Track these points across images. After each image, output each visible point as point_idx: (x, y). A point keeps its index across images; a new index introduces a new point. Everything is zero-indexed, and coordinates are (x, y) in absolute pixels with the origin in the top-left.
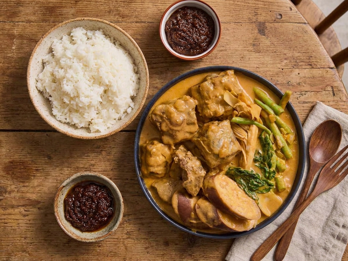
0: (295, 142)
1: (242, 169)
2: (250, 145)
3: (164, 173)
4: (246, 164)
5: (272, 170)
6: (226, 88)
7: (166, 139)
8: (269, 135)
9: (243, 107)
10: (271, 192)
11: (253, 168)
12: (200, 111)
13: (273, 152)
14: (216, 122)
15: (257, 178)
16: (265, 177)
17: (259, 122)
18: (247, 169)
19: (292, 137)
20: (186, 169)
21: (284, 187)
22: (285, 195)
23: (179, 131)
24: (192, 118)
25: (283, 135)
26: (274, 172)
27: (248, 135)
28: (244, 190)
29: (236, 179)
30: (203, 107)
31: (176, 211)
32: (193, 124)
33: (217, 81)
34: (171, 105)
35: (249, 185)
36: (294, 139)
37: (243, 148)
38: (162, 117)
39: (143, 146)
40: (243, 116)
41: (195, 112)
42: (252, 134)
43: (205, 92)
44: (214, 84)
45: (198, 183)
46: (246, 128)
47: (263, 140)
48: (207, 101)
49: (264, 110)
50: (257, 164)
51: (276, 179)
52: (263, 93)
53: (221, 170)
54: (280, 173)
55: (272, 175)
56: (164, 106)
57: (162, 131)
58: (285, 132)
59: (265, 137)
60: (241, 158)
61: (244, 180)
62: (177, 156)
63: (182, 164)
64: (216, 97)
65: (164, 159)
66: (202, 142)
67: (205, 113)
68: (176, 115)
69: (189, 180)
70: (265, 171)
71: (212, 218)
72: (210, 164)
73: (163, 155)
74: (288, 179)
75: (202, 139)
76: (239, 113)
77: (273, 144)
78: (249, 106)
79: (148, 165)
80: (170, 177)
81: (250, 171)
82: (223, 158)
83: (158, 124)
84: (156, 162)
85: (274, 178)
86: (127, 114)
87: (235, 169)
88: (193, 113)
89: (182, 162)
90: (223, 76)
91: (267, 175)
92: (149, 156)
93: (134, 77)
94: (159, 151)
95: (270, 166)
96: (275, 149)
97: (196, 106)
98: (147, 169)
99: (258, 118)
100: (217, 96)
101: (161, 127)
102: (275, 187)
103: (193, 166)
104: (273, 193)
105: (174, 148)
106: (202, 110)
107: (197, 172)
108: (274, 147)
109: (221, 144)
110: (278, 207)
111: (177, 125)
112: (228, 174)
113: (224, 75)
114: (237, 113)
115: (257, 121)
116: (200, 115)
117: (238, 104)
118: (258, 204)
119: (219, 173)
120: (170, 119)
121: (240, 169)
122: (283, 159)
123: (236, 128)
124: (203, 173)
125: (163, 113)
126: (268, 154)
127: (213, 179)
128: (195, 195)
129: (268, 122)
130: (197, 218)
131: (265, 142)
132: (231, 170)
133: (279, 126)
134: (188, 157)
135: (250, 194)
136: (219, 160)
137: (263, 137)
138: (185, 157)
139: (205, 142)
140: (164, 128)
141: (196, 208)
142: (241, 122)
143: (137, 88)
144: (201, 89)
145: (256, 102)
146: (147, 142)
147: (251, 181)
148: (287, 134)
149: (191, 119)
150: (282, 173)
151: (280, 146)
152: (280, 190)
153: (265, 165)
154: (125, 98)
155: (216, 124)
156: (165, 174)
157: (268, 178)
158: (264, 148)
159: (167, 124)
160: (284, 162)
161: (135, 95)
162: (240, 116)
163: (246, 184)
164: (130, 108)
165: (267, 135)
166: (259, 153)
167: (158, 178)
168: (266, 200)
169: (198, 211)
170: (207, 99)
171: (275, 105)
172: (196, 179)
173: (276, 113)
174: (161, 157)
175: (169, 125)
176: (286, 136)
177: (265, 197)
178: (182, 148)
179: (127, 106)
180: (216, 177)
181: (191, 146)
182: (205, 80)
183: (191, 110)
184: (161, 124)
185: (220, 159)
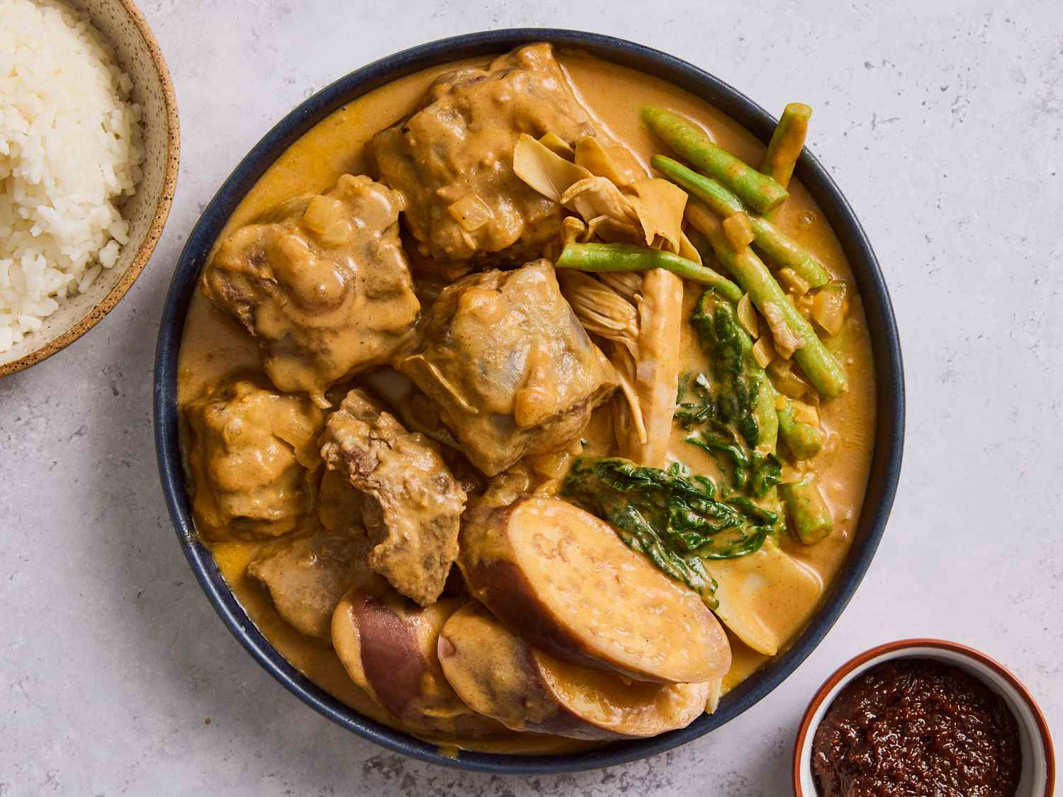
0: (849, 322)
1: (629, 467)
2: (653, 353)
3: (293, 512)
4: (644, 440)
5: (760, 453)
6: (521, 125)
7: (284, 371)
8: (734, 304)
9: (604, 195)
10: (771, 549)
11: (679, 455)
12: (419, 235)
13: (761, 376)
14: (491, 277)
15: (697, 497)
16: (735, 484)
17: (682, 254)
18: (648, 463)
19: (834, 304)
20: (376, 493)
21: (821, 521)
22: (831, 554)
23: (334, 332)
24: (388, 269)
25: (796, 296)
26: (771, 461)
27: (638, 318)
28: (647, 554)
29: (608, 510)
30: (430, 217)
31: (358, 673)
32: (394, 293)
33: (478, 97)
34: (290, 222)
35: (670, 530)
36: (846, 307)
37: (626, 375)
38: (254, 281)
39: (191, 409)
40: (606, 235)
41: (398, 242)
42: (654, 309)
43: (432, 151)
44: (467, 114)
45: (439, 548)
46: (629, 282)
47: (707, 330)
48: (443, 191)
49: (696, 199)
50: (695, 435)
51: (785, 492)
52: (691, 129)
53: (538, 479)
54: (800, 464)
55: (764, 476)
56: (259, 229)
57: (261, 337)
58: (805, 287)
59: (715, 315)
60: (623, 418)
61: (642, 509)
62: (333, 440)
63: (357, 472)
64: (482, 166)
65: (287, 457)
66: (434, 369)
67: (441, 242)
68: (312, 263)
69: (395, 538)
70: (732, 462)
71: (512, 693)
72: (484, 458)
73: (280, 440)
74: (837, 486)
75: (435, 356)
76: (587, 226)
77: (754, 341)
78: (629, 191)
79: (219, 492)
80: (323, 528)
81: (666, 467)
82: (538, 428)
83: (243, 311)
84: (254, 472)
85: (775, 488)
86: (103, 269)
87: (599, 465)
88: (391, 248)
89: (358, 465)
90: (505, 74)
91: (744, 477)
92: (219, 451)
93: (118, 117)
94: (259, 424)
95: (751, 438)
96: (764, 360)
97: (402, 215)
98: (217, 507)
99: (675, 235)
100: (487, 162)
101: (254, 322)
102: (782, 525)
103: (407, 474)
104: (778, 551)
105: (326, 404)
106: (428, 232)
107: (425, 503)
108: (760, 352)
109: (521, 367)
110: (805, 608)
111: (326, 306)
112: (571, 492)
113: (508, 67)
114: (578, 224)
115: (671, 250)
116: (424, 251)
117: (576, 188)
118: (713, 608)
119: (532, 491)
120: (287, 284)
121: (619, 464)
122: (806, 399)
123: (584, 290)
124: (454, 500)
125: (258, 261)
126: (736, 386)
127: (503, 523)
128: (432, 598)
129: (721, 249)
130: (451, 697)
131: (721, 338)
132: (582, 472)
133: (774, 263)
134: (381, 440)
135: (675, 567)
136: (518, 438)
137: (709, 315)
138: (369, 440)
139: (450, 368)
140: (270, 325)
141: (440, 655)
142: (604, 263)
143: (135, 162)
144: (413, 141)
145: (661, 173)
146: (210, 392)
147: (674, 512)
148: (815, 290)
149: (381, 274)
150: (810, 464)
151: (785, 349)
152: (808, 539)
153: (729, 436)
154: (87, 206)
155: (495, 284)
156: (300, 518)
157: (750, 490)
158: (719, 364)
159: (279, 308)
160: (811, 412)
161: (131, 192)
162: (598, 238)
163: (653, 525)
164: (112, 248)
165: (725, 306)
166: (697, 386)
167: (268, 538)
168: (750, 587)
169: (449, 666)
170: (443, 182)
171: (745, 175)
172: (424, 529)
173: (754, 207)
174: (274, 448)
175: (289, 309)
176: (811, 301)
177: (741, 573)
178: (354, 400)
179: (100, 238)
180: (518, 511)
181: (396, 391)
182: (427, 99)
183: (377, 235)
184: (254, 309)
185: (526, 431)
